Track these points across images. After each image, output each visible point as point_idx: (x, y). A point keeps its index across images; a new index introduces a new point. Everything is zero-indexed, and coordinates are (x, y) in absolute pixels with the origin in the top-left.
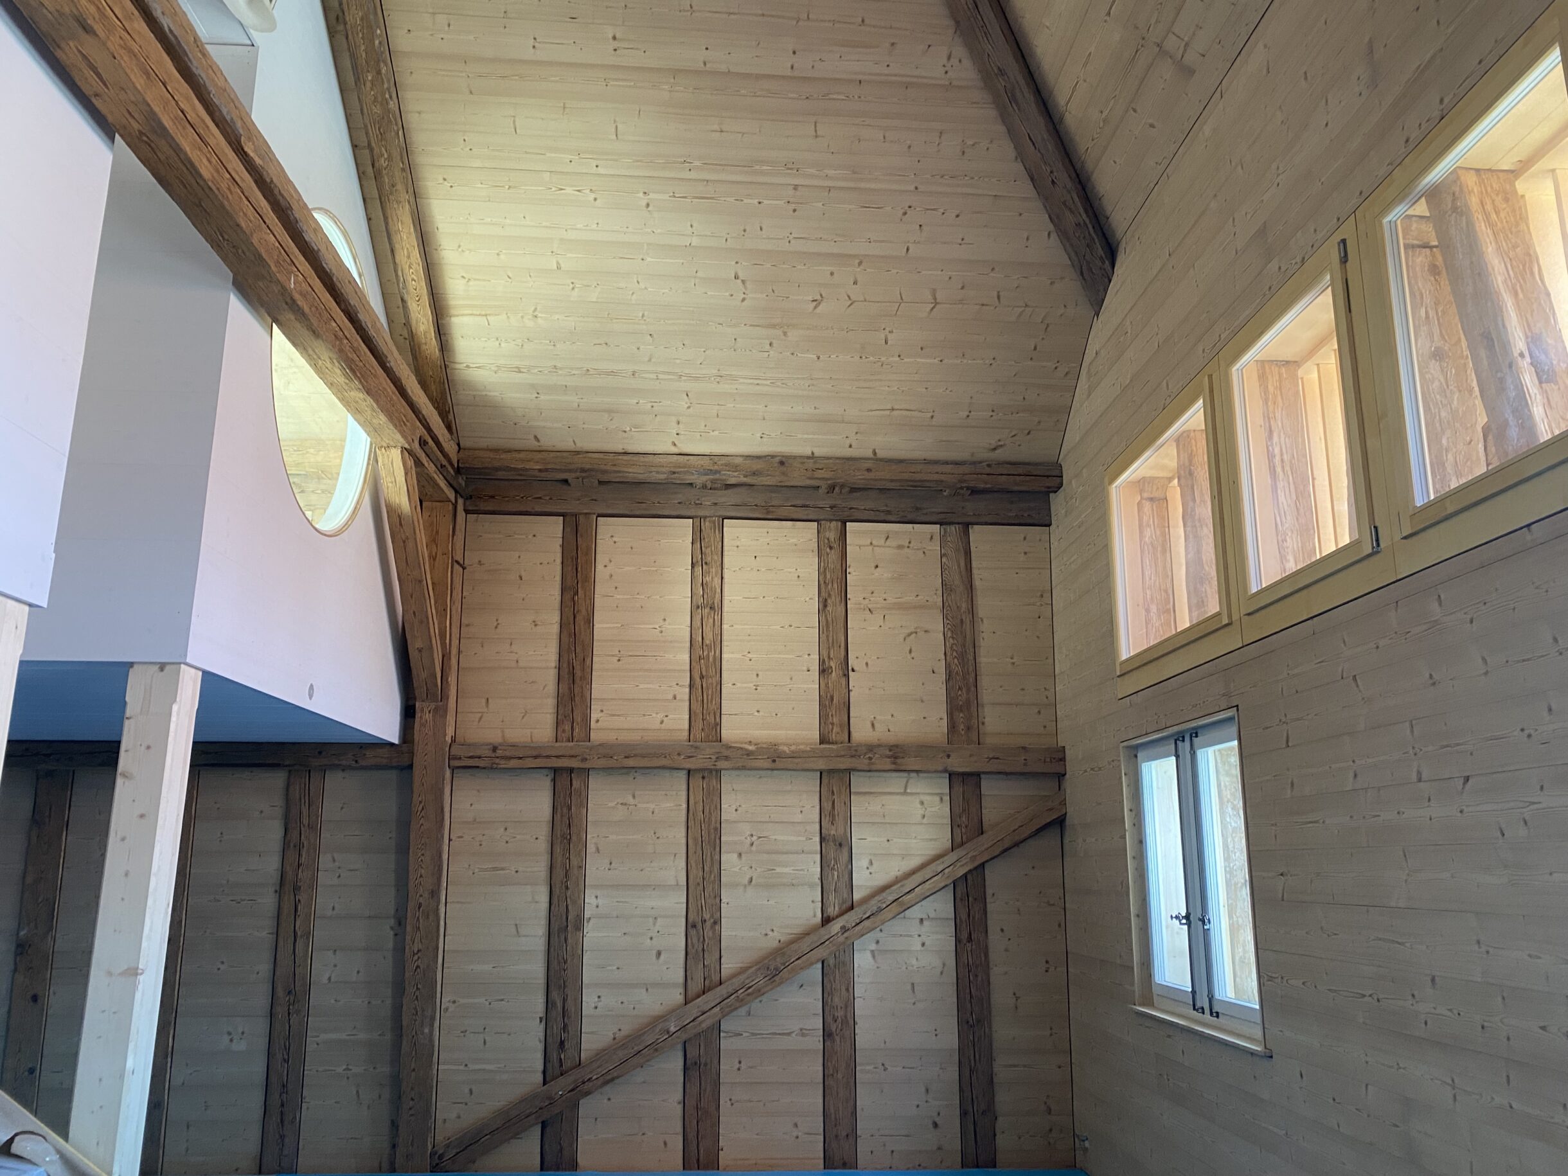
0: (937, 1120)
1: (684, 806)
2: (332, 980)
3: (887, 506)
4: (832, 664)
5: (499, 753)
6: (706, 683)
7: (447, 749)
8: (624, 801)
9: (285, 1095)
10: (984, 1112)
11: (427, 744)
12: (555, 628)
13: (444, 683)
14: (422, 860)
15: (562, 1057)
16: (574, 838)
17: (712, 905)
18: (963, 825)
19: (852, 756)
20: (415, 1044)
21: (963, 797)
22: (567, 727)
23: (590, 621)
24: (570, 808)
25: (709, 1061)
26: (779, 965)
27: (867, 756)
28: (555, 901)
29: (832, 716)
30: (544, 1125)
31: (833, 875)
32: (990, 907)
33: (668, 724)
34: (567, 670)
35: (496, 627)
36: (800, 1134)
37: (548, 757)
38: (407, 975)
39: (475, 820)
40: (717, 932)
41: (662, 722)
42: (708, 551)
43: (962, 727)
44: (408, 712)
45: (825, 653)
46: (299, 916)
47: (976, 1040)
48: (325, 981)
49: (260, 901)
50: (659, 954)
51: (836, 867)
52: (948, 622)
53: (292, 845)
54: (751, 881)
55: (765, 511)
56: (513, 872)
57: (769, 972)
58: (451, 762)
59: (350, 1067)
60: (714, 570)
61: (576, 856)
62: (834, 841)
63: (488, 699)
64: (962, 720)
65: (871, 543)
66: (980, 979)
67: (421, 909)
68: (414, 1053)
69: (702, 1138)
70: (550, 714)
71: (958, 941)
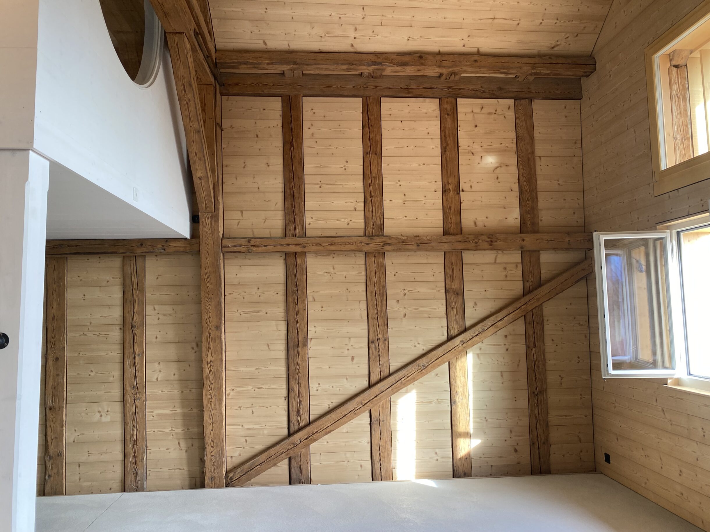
0: (517, 447)
1: (364, 273)
2: (159, 379)
3: (482, 87)
4: (450, 187)
5: (253, 243)
6: (374, 200)
7: (220, 241)
8: (328, 271)
9: (136, 446)
10: (544, 443)
11: (208, 238)
12: (281, 168)
13: (216, 200)
14: (209, 308)
15: (299, 419)
16: (300, 293)
17: (383, 330)
18: (530, 281)
19: (465, 242)
20: (212, 415)
21: (530, 265)
22: (292, 228)
23: (301, 162)
24: (296, 276)
25: (385, 419)
26: (425, 363)
27: (474, 241)
28: (290, 329)
29: (451, 218)
30: (290, 460)
31: (453, 311)
32: (546, 327)
33: (352, 225)
34: (289, 193)
35: (244, 167)
36: (439, 458)
37: (282, 245)
38: (204, 375)
39: (239, 284)
40: (387, 345)
41: (348, 224)
42: (372, 117)
43: (529, 223)
44: (195, 219)
45: (445, 181)
46: (136, 343)
47: (539, 402)
48: (154, 380)
49: (111, 334)
50: (353, 358)
51: (455, 307)
52: (520, 159)
53: (128, 301)
54: (405, 316)
55: (407, 92)
56: (264, 314)
57: (420, 368)
58: (223, 249)
59: (173, 429)
60: (376, 130)
61: (301, 303)
62: (454, 292)
63: (242, 211)
64: (529, 219)
65: (472, 112)
66: (540, 369)
67: (211, 336)
68: (211, 420)
69: (383, 462)
70: (281, 220)
71: (528, 347)
